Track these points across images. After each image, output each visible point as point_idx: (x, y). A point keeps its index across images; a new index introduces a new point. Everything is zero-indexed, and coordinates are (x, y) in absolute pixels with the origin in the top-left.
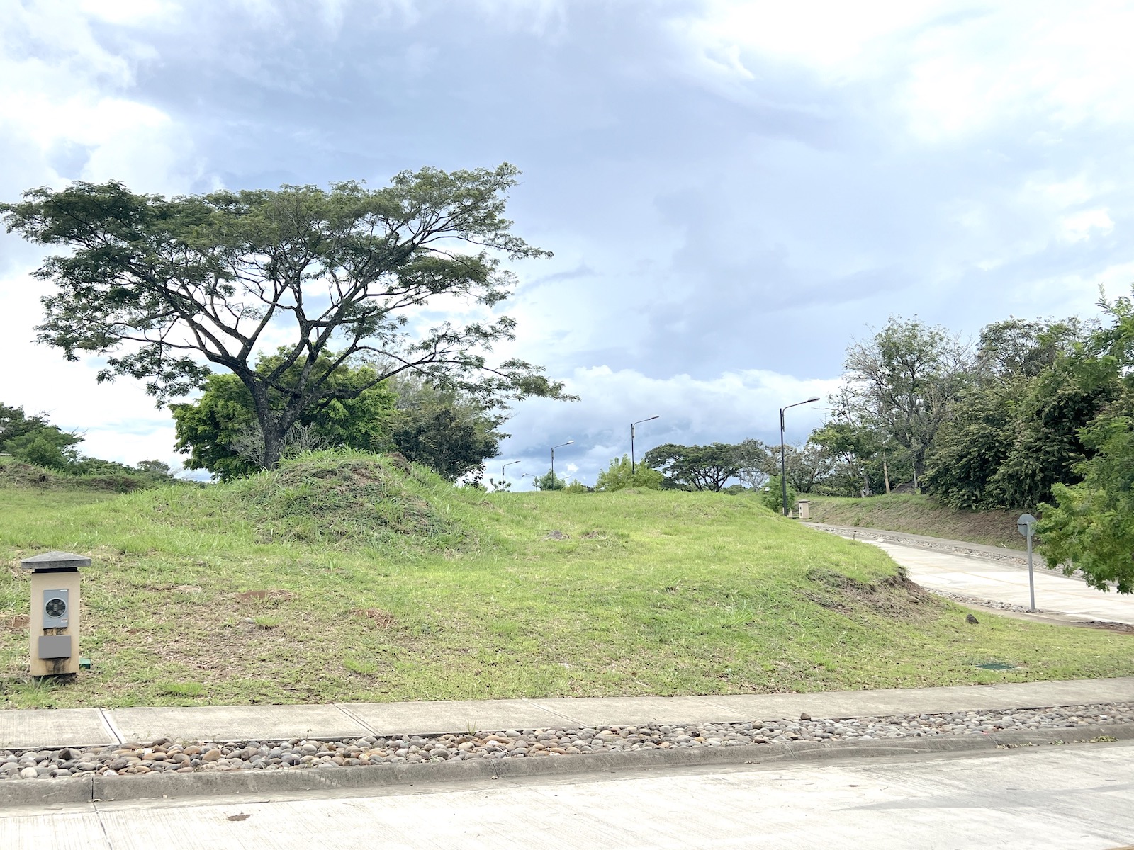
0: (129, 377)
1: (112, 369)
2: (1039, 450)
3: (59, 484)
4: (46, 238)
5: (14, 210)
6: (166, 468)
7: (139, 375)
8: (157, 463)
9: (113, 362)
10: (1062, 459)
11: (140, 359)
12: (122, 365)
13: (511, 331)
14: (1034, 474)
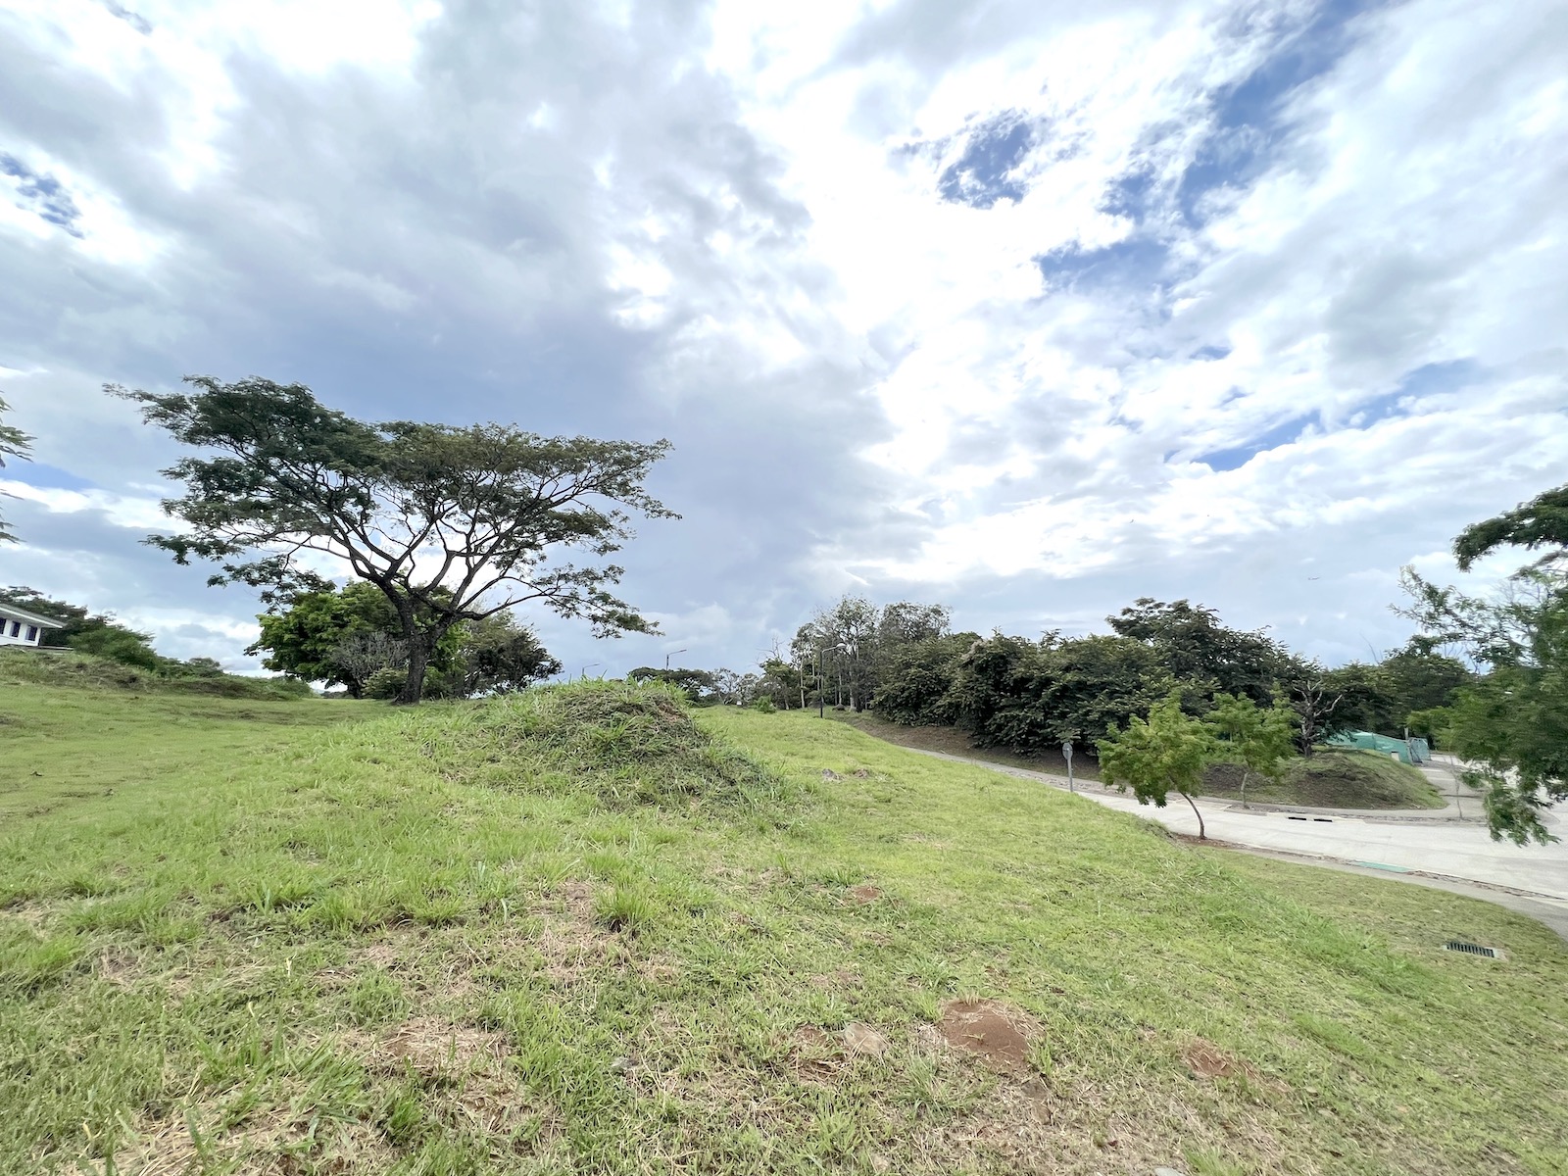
0: (243, 583)
1: (226, 575)
2: (973, 688)
3: (152, 685)
4: (192, 437)
5: (159, 401)
6: (218, 664)
7: (253, 583)
8: (209, 661)
9: (229, 569)
10: (988, 695)
11: (260, 569)
12: (238, 573)
13: (618, 577)
14: (970, 705)
